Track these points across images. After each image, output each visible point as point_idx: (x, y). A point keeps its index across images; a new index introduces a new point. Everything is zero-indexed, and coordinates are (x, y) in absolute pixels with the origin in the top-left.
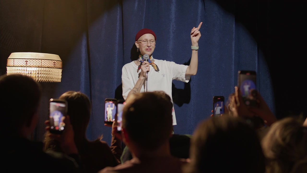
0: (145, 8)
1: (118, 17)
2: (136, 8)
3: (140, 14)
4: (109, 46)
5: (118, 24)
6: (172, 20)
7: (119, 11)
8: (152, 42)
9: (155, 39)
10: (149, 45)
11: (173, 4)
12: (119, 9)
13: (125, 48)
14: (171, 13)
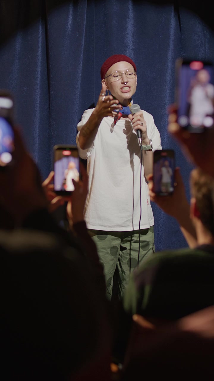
0: (85, 25)
1: (40, 40)
2: (70, 27)
3: (78, 36)
4: (25, 89)
5: (40, 53)
6: (128, 45)
7: (40, 32)
8: (130, 75)
9: (135, 70)
10: (125, 80)
11: (130, 20)
12: (40, 27)
13: (52, 92)
14: (128, 34)
